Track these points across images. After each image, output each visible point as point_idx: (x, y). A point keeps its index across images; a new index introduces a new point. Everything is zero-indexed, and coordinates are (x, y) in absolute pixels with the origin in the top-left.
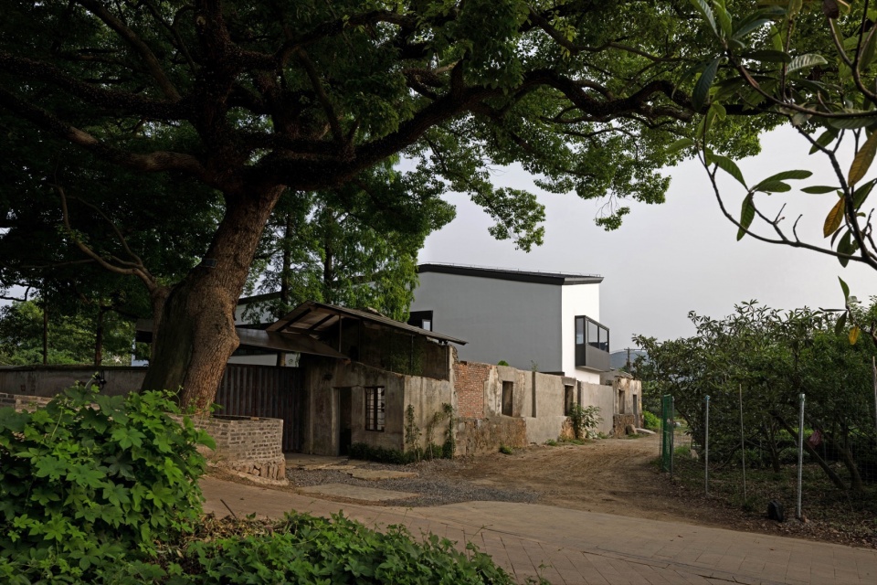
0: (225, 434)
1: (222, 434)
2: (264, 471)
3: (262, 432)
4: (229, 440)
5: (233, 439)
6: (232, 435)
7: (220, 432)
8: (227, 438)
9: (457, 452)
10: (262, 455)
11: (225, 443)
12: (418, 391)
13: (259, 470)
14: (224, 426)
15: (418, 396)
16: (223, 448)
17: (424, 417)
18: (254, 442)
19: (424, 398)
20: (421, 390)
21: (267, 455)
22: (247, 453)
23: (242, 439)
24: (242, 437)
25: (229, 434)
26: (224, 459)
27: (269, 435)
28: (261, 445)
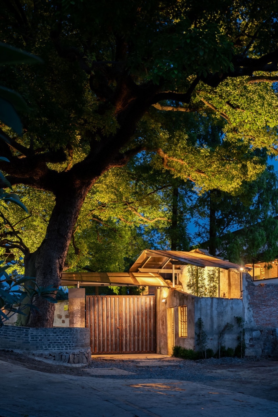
0: (27, 335)
1: (25, 335)
2: (57, 357)
3: (55, 335)
4: (30, 339)
5: (32, 338)
6: (31, 336)
7: (24, 334)
8: (28, 338)
9: (248, 352)
10: (56, 348)
11: (27, 340)
12: (209, 308)
13: (54, 356)
14: (26, 331)
15: (209, 312)
16: (27, 343)
17: (215, 326)
18: (49, 340)
19: (215, 313)
20: (212, 306)
21: (60, 348)
22: (44, 347)
23: (40, 339)
24: (40, 337)
25: (29, 336)
26: (27, 349)
27: (61, 337)
28: (55, 342)
